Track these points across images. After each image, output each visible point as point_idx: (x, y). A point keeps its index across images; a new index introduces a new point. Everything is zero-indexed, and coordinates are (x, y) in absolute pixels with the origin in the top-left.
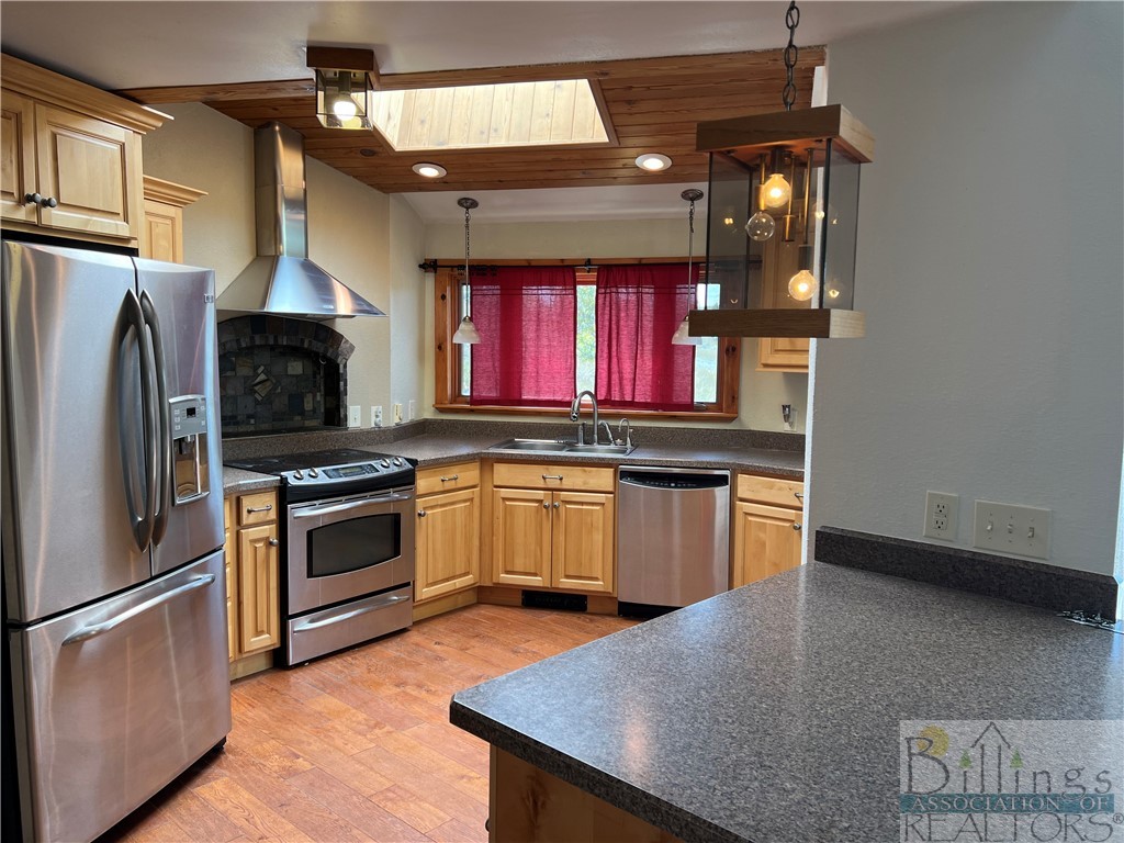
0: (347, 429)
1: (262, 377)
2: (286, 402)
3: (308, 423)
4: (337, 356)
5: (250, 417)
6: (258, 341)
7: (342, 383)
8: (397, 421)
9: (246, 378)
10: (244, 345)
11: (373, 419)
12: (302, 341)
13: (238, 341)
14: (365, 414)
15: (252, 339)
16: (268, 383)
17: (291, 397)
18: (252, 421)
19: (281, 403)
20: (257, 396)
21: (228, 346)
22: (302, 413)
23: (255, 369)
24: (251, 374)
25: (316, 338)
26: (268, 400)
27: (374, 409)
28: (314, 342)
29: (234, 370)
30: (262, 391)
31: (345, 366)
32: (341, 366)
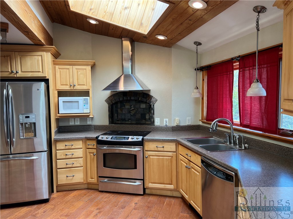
0: (155, 125)
1: (133, 108)
2: (140, 116)
3: (147, 122)
4: (151, 102)
5: (129, 119)
6: (125, 98)
7: (152, 111)
8: (176, 124)
9: (128, 109)
10: (121, 100)
11: (165, 123)
12: (139, 98)
13: (119, 99)
14: (162, 121)
15: (123, 98)
16: (134, 110)
17: (142, 114)
18: (130, 121)
19: (138, 116)
20: (131, 113)
21: (116, 100)
22: (145, 119)
23: (131, 106)
24: (129, 107)
25: (143, 97)
26: (134, 115)
27: (165, 120)
28: (142, 98)
29: (125, 106)
30: (133, 113)
31: (154, 106)
32: (152, 106)
